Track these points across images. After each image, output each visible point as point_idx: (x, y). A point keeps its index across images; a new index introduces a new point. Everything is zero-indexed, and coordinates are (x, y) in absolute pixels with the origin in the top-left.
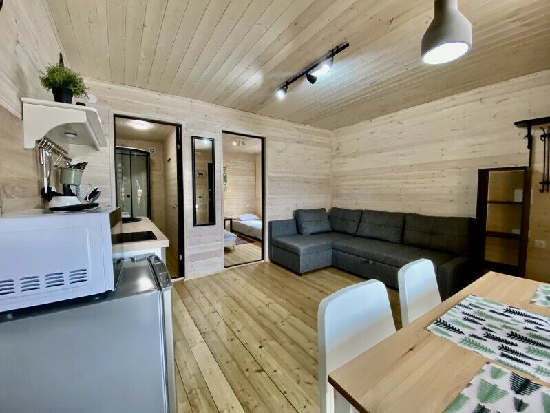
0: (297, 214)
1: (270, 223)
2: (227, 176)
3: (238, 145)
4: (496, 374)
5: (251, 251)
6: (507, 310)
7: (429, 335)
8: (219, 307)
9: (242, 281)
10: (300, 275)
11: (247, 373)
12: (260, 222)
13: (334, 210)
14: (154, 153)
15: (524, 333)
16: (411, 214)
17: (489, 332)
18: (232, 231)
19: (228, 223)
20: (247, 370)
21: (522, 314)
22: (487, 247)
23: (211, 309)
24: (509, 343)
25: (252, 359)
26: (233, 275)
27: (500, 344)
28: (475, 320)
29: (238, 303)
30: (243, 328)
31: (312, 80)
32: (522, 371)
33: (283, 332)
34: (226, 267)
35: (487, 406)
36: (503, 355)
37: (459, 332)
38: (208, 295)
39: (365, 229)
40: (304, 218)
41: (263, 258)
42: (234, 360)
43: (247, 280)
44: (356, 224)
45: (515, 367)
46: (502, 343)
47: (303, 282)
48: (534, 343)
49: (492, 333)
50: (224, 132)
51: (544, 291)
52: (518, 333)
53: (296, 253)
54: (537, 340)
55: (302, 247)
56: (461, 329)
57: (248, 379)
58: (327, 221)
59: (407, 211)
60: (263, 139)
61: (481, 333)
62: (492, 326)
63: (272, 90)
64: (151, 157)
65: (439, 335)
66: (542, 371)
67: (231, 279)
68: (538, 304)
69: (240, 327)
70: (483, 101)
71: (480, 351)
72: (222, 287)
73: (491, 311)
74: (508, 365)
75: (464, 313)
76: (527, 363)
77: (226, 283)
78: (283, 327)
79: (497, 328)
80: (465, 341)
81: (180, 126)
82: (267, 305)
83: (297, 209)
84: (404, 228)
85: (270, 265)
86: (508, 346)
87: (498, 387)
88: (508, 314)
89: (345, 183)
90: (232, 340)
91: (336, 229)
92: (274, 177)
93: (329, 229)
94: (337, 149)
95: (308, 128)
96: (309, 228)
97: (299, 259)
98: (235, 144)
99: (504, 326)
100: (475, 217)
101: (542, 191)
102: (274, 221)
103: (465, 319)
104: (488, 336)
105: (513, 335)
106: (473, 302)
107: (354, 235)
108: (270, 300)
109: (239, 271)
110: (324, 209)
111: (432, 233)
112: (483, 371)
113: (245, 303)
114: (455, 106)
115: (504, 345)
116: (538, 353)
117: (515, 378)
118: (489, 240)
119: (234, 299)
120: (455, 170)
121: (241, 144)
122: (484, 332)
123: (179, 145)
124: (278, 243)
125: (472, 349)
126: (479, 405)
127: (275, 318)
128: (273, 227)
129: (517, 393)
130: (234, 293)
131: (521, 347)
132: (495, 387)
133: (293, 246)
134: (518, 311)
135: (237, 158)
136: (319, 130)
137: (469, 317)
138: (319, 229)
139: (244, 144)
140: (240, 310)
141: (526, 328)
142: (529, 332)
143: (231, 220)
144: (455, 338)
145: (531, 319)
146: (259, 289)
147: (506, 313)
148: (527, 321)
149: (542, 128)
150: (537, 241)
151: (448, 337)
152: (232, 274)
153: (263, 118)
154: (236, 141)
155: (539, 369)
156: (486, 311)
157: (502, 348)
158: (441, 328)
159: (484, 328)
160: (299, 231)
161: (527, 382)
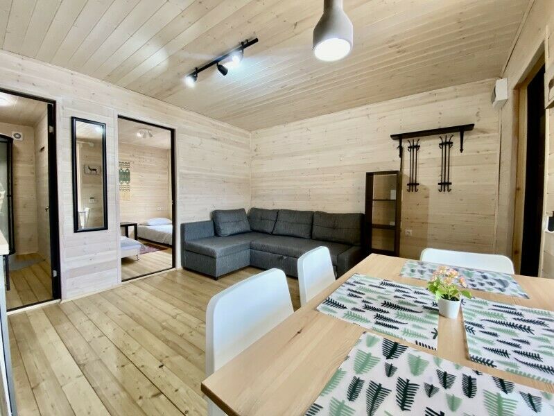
0: (215, 215)
1: (183, 226)
2: (131, 173)
3: (144, 137)
4: (371, 342)
5: (161, 259)
6: (382, 283)
7: (317, 315)
8: (109, 330)
9: (145, 294)
10: (215, 279)
11: (140, 402)
12: (171, 226)
13: (254, 210)
14: (21, 139)
15: (394, 301)
16: (318, 212)
17: (367, 304)
18: (136, 238)
19: (131, 229)
20: (141, 398)
21: (393, 286)
22: (373, 237)
23: (97, 333)
24: (382, 311)
25: (149, 383)
26: (134, 289)
27: (375, 313)
28: (356, 294)
29: (138, 321)
30: (140, 348)
31: (224, 72)
32: (392, 335)
33: (190, 344)
34: (123, 281)
35: (361, 377)
36: (377, 323)
37: (343, 307)
38: (94, 317)
39: (281, 228)
40: (222, 218)
41: (174, 265)
42: (124, 390)
43: (151, 292)
44: (273, 223)
45: (386, 333)
46: (377, 312)
47: (219, 286)
48: (402, 308)
49: (369, 305)
50: (120, 117)
51: (409, 266)
52: (390, 302)
53: (211, 256)
54: (403, 306)
55: (218, 249)
56: (346, 305)
57: (140, 408)
58: (246, 222)
59: (315, 209)
60: (173, 131)
61: (360, 305)
62: (370, 299)
63: (180, 76)
64: (14, 143)
65: (327, 313)
66: (408, 333)
67: (130, 294)
68: (405, 276)
69: (137, 348)
70: (370, 117)
71: (358, 323)
72: (117, 305)
73: (370, 285)
74: (381, 332)
75: (349, 290)
76: (396, 328)
77: (123, 299)
78: (191, 337)
79: (373, 299)
80: (347, 315)
81: (54, 102)
82: (174, 317)
83: (215, 209)
84: (312, 224)
85: (182, 273)
86: (382, 314)
87: (372, 355)
88: (383, 287)
89: (264, 184)
90: (123, 366)
91: (255, 229)
92: (186, 175)
93: (249, 229)
94: (255, 150)
95: (225, 125)
96: (227, 229)
97: (215, 263)
98: (139, 135)
99: (379, 297)
100: (364, 213)
101: (409, 191)
102: (188, 224)
103: (350, 295)
104: (367, 307)
105: (386, 304)
106: (357, 280)
107: (272, 234)
108: (178, 311)
109: (142, 284)
110: (243, 210)
111: (334, 228)
112: (360, 341)
113: (145, 319)
114: (349, 119)
115: (379, 313)
116: (405, 317)
117: (386, 342)
118: (374, 231)
119: (132, 316)
120: (351, 174)
121: (148, 137)
122: (363, 304)
123: (51, 128)
124: (192, 246)
125: (351, 322)
126: (355, 377)
127: (181, 329)
128: (186, 229)
129: (388, 358)
130: (133, 310)
131: (392, 314)
132: (369, 355)
133: (208, 249)
134: (390, 283)
135: (144, 153)
136: (237, 129)
137: (353, 293)
138: (238, 230)
139: (151, 136)
140: (139, 328)
141: (396, 297)
142: (397, 299)
143: (135, 225)
144: (340, 313)
145: (399, 289)
146: (166, 301)
147: (381, 286)
148: (397, 290)
149: (409, 141)
150: (406, 231)
151: (333, 314)
152: (131, 288)
153: (171, 107)
154: (141, 132)
155: (406, 332)
156: (366, 286)
157: (377, 316)
158: (329, 307)
159: (363, 301)
160: (217, 233)
161: (396, 344)
